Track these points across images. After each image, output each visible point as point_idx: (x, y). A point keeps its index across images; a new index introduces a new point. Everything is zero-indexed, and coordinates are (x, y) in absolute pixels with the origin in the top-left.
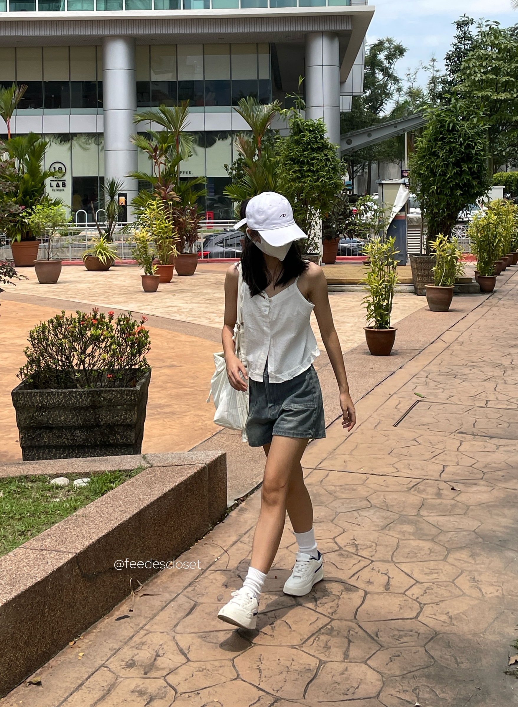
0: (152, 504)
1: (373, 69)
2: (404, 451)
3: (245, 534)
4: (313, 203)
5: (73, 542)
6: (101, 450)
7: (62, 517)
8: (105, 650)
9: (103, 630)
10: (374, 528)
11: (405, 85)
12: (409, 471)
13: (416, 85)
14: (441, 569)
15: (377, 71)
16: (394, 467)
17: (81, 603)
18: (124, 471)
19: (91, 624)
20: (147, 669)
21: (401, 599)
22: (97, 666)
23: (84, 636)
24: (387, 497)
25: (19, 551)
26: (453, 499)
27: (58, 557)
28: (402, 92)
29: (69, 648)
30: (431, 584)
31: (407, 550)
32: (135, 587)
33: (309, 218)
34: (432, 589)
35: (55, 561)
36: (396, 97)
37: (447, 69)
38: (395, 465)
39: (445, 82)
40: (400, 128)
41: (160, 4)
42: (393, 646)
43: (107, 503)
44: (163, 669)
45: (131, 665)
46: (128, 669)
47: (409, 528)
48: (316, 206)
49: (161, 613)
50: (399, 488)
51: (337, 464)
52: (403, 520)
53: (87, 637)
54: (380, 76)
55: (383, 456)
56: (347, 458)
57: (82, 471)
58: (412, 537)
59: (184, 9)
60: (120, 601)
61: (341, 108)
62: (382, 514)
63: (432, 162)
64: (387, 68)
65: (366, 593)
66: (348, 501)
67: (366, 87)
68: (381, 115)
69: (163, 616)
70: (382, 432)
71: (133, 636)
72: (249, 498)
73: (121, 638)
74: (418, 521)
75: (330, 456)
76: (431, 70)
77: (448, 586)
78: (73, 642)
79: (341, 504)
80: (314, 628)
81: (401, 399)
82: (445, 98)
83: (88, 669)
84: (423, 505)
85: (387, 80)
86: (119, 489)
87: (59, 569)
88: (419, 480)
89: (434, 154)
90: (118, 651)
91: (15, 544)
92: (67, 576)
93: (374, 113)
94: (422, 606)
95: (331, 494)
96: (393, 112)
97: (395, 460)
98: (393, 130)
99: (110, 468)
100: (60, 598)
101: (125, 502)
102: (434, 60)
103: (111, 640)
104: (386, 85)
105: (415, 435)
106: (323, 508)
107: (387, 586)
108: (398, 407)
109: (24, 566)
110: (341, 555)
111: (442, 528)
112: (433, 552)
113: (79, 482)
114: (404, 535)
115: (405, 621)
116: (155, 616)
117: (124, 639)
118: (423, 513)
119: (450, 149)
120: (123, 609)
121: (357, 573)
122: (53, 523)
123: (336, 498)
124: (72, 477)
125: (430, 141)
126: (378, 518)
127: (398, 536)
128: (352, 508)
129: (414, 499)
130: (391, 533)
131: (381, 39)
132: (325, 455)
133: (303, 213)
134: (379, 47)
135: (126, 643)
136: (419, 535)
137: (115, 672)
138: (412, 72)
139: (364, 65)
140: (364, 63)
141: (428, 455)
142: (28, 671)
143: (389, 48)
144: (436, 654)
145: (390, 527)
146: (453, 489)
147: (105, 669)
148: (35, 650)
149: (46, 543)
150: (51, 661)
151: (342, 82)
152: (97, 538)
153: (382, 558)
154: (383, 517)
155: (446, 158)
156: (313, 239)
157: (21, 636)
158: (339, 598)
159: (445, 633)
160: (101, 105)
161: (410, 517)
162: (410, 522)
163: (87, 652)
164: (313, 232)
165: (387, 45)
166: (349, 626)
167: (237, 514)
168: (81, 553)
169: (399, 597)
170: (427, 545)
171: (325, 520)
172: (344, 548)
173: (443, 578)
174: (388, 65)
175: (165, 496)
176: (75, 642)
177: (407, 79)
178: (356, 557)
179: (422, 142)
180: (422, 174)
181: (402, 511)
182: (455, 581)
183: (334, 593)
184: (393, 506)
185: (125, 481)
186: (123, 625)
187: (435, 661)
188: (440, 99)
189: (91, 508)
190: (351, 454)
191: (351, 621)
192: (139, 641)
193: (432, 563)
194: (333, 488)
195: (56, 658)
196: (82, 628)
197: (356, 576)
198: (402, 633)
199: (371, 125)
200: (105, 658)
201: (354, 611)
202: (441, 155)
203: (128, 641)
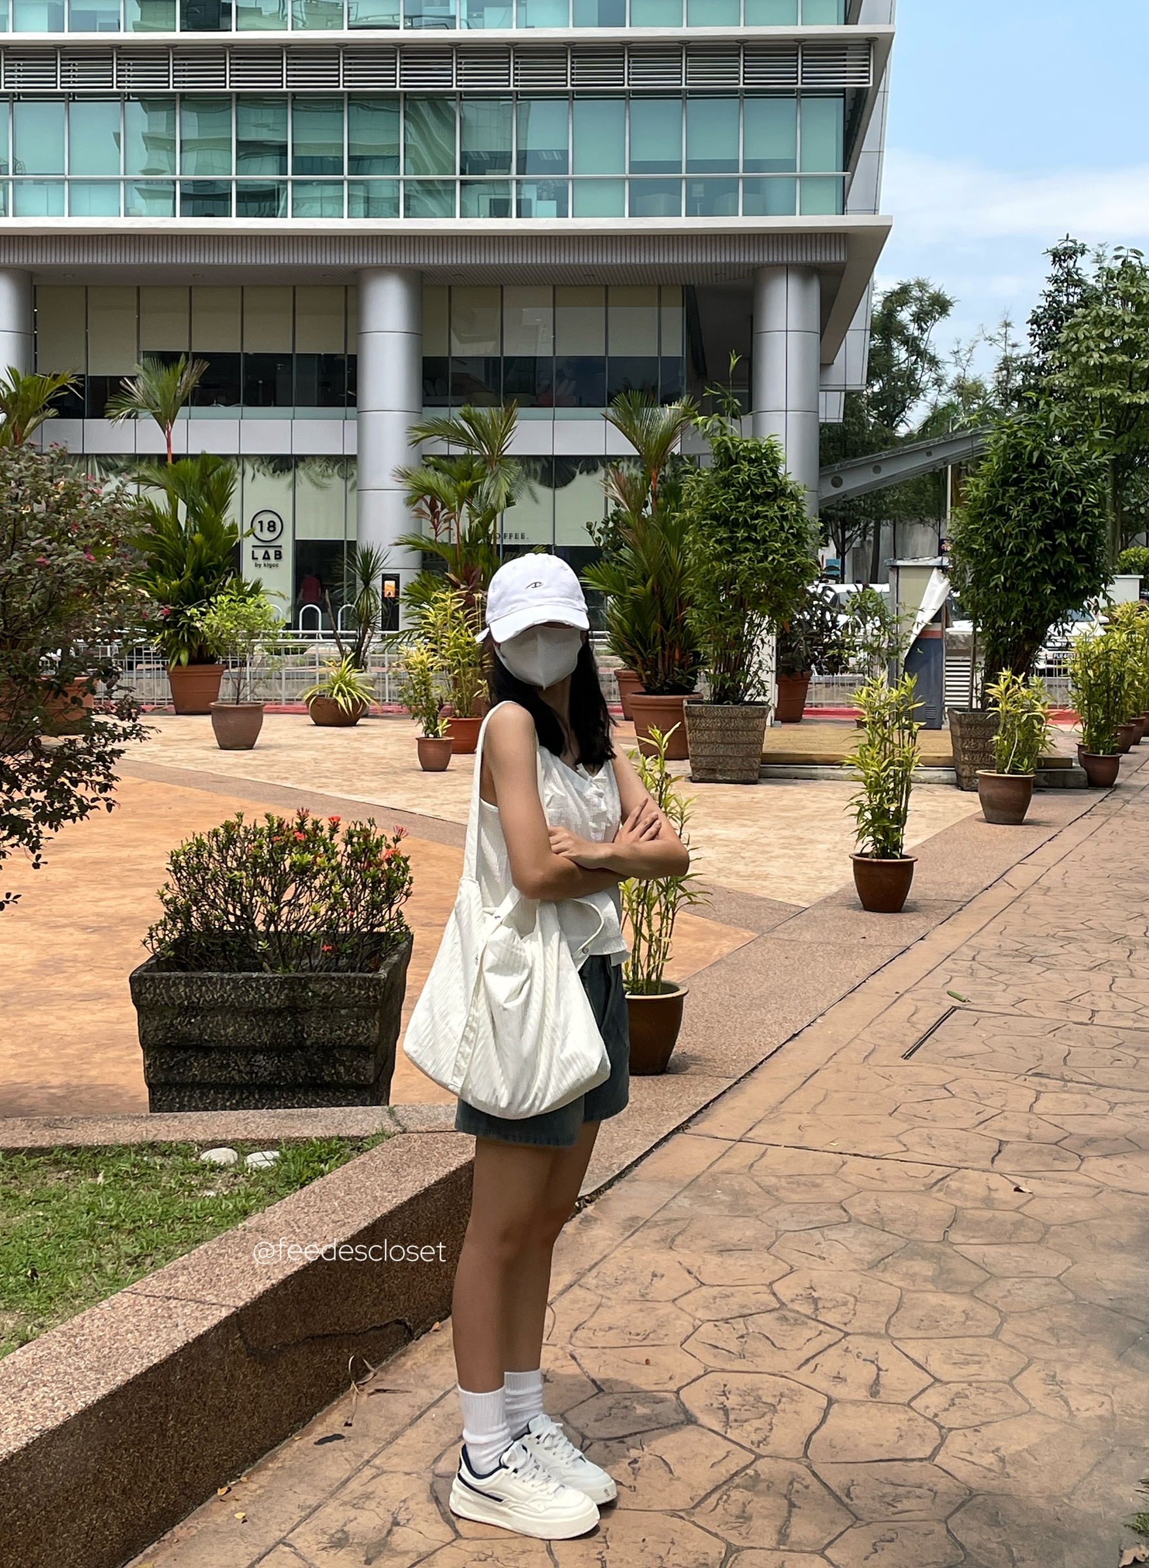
0: (401, 1208)
1: (886, 339)
2: (921, 1109)
3: (589, 1270)
4: (756, 601)
5: (232, 1284)
6: (306, 1094)
7: (217, 1228)
8: (291, 1508)
9: (287, 1464)
10: (853, 1266)
11: (951, 373)
12: (930, 1151)
13: (971, 375)
14: (987, 1356)
15: (895, 344)
16: (900, 1142)
17: (244, 1408)
18: (349, 1138)
19: (263, 1450)
20: (372, 1552)
21: (903, 1416)
22: (271, 1542)
23: (248, 1476)
24: (882, 1203)
25: (122, 1299)
26: (1017, 1210)
27: (198, 1314)
28: (945, 388)
29: (215, 1501)
30: (965, 1385)
31: (919, 1313)
32: (359, 1373)
33: (749, 633)
34: (967, 1397)
35: (191, 1322)
36: (931, 395)
37: (1032, 344)
38: (901, 1138)
39: (1027, 369)
40: (937, 456)
41: (472, 207)
42: (882, 1519)
43: (308, 1205)
44: (406, 1553)
45: (340, 1541)
46: (333, 1552)
47: (925, 1268)
48: (761, 609)
49: (408, 1432)
50: (907, 1185)
51: (785, 1132)
52: (913, 1249)
53: (255, 1478)
54: (901, 354)
55: (879, 1118)
56: (805, 1119)
57: (265, 1137)
58: (930, 1287)
59: (519, 216)
60: (328, 1403)
61: (822, 415)
62: (870, 1237)
63: (996, 528)
64: (916, 338)
65: (831, 1402)
66: (803, 1209)
67: (872, 374)
68: (902, 430)
69: (413, 1436)
70: (878, 1069)
71: (348, 1479)
72: (601, 1197)
73: (323, 1484)
74: (945, 1254)
75: (772, 1116)
76: (1003, 344)
77: (999, 1390)
78: (226, 1489)
79: (787, 1215)
80: (723, 1472)
81: (919, 1004)
82: (1027, 399)
83: (251, 1549)
84: (954, 1220)
85: (916, 362)
86: (336, 1176)
87: (200, 1339)
88: (948, 1170)
89: (1001, 512)
90: (315, 1510)
91: (117, 1283)
92: (215, 1354)
93: (887, 426)
94: (944, 1433)
95: (768, 1192)
96: (925, 425)
97: (906, 1126)
98: (921, 461)
99: (320, 1133)
100: (200, 1398)
101: (344, 1205)
102: (1007, 325)
103: (303, 1485)
104: (912, 372)
105: (944, 1078)
106: (752, 1221)
107: (874, 1388)
108: (914, 1019)
109: (128, 1331)
110: (785, 1319)
111: (993, 1270)
112: (972, 1319)
113: (257, 1159)
114: (914, 1281)
115: (910, 1464)
116: (396, 1436)
117: (330, 1486)
118: (956, 1236)
119: (1033, 502)
120: (332, 1420)
121: (813, 1357)
122: (198, 1241)
123: (780, 1202)
124: (243, 1147)
125: (992, 486)
126: (862, 1245)
127: (901, 1284)
128: (810, 1222)
129: (937, 1207)
130: (888, 1277)
131: (905, 281)
132: (760, 1114)
133: (736, 621)
134: (900, 296)
135: (332, 1494)
136: (945, 1281)
137: (307, 1556)
138: (965, 346)
139: (868, 333)
140: (869, 327)
141: (969, 1120)
142: (129, 1549)
143: (920, 300)
144: (970, 1538)
145: (886, 1265)
146: (1017, 1190)
147: (287, 1549)
148: (145, 1504)
149: (179, 1284)
150: (176, 1528)
151: (825, 365)
152: (281, 1277)
153: (866, 1329)
154: (872, 1243)
155: (1025, 520)
156: (756, 673)
157: (114, 1478)
158: (775, 1411)
159: (989, 1493)
160: (353, 402)
161: (926, 1245)
162: (927, 1256)
163: (251, 1510)
164: (756, 659)
165: (915, 293)
166: (792, 1473)
167: (577, 1229)
168: (246, 1307)
169: (898, 1412)
170: (959, 1304)
171: (754, 1246)
172: (790, 1306)
173: (990, 1373)
174: (917, 333)
175: (427, 1193)
176: (230, 1489)
177: (953, 360)
178: (814, 1323)
179: (977, 486)
180: (977, 550)
181: (913, 1231)
182: (1014, 1382)
183: (764, 1399)
184: (894, 1221)
185: (349, 1158)
186: (330, 1456)
187: (967, 1555)
188: (1019, 402)
189: (276, 1214)
190: (812, 1112)
191: (797, 1460)
192: (361, 1490)
193: (970, 1341)
194: (774, 1180)
195: (189, 1522)
196: (246, 1460)
197: (812, 1363)
198: (901, 1490)
199: (881, 449)
200: (289, 1527)
201: (805, 1439)
202: (1015, 513)
203: (338, 1488)
